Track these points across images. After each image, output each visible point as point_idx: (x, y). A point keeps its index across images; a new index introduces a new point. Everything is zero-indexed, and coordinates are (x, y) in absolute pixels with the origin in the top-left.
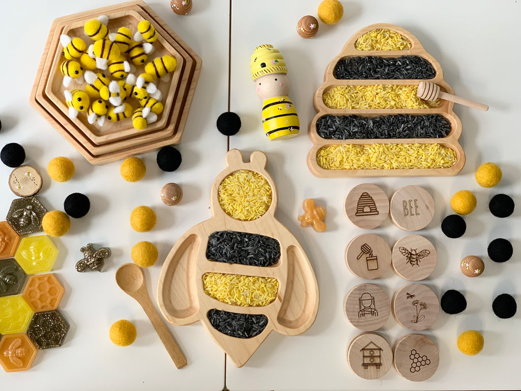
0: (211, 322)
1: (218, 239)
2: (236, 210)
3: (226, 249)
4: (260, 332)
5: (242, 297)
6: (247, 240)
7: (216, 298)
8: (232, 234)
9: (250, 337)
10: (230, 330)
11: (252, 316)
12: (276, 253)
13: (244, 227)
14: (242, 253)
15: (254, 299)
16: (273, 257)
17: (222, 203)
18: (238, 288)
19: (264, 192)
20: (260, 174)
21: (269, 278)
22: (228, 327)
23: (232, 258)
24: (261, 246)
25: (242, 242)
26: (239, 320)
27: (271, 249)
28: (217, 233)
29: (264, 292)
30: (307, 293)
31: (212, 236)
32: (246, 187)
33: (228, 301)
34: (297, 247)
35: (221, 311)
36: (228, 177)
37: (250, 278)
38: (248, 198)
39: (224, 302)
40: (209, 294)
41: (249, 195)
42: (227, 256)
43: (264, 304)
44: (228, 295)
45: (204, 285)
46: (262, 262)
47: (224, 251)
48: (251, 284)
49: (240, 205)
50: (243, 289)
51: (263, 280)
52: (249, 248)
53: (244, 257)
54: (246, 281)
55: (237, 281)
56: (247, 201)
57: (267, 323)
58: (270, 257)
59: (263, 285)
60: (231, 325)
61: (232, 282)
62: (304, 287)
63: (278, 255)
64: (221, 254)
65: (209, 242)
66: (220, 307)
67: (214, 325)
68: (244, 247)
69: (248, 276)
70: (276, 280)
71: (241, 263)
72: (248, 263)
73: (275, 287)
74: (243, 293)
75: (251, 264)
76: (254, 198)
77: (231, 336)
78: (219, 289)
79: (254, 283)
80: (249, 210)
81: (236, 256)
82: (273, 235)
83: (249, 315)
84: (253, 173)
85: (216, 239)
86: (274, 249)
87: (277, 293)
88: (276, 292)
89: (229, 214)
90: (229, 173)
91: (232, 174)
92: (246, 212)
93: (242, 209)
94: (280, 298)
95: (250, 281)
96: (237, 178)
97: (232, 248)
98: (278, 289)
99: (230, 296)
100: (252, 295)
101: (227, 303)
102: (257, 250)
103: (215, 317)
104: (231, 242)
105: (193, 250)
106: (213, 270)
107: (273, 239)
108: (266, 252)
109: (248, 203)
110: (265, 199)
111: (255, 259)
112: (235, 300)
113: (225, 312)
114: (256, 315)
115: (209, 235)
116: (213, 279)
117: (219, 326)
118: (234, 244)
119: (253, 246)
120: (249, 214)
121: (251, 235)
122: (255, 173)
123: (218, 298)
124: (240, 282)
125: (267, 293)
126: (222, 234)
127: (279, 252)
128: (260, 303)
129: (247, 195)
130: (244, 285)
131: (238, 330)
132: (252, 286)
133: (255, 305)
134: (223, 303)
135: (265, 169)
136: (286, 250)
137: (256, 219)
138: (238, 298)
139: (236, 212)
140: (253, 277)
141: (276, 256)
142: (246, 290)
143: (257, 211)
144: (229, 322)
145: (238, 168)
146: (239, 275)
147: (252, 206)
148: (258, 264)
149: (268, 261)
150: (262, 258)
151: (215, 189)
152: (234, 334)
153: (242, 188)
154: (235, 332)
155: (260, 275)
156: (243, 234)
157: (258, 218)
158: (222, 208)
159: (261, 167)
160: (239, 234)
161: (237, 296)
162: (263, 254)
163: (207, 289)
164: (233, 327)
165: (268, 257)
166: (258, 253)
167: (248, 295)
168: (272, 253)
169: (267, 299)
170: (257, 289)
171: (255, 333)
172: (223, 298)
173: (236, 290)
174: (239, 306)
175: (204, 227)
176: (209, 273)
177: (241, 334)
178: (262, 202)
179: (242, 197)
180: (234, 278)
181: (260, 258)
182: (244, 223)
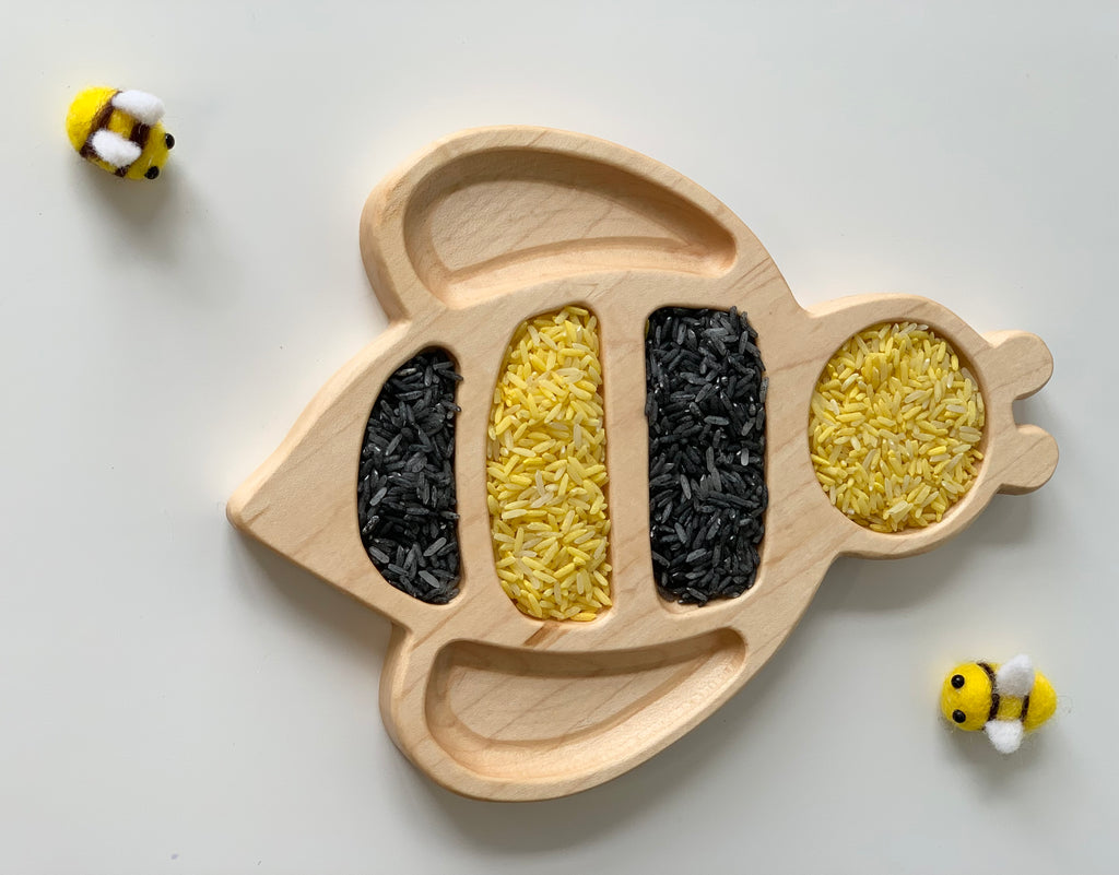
0: (405, 366)
1: (733, 347)
2: (841, 402)
3: (703, 385)
4: (394, 580)
5: (524, 479)
6: (745, 462)
7: (503, 371)
8: (757, 400)
9: (367, 542)
10: (383, 451)
11: (452, 531)
12: (707, 587)
13: (789, 442)
14: (693, 451)
15: (520, 531)
16: (691, 576)
17: (860, 341)
18: (557, 455)
19: (922, 497)
20: (982, 473)
21: (609, 576)
22: (396, 440)
23: (668, 413)
24: (727, 521)
25: (732, 443)
26: (432, 482)
27: (722, 564)
28: (753, 339)
29: (554, 566)
30: (564, 739)
31: (739, 323)
32: (931, 426)
33: (501, 426)
34: (743, 667)
35: (455, 402)
36: (955, 349)
37: (602, 497)
38: (891, 440)
39: (494, 406)
40: (514, 343)
41: (902, 442)
42: (672, 391)
43: (507, 574)
44: (523, 420)
45: (549, 315)
46: (671, 538)
47: (691, 378)
48: (581, 506)
49: (864, 412)
50: (556, 477)
51: (599, 555)
52: (716, 478)
53: (680, 461)
54: (589, 487)
56: (881, 438)
57: (430, 601)
58: (689, 567)
59: (580, 557)
60: (403, 452)
61: (578, 429)
62: (586, 724)
63: (701, 596)
64: (678, 368)
65: (711, 312)
66: (470, 398)
67: (396, 382)
68: (716, 451)
69: (605, 488)
70: (606, 608)
71: (653, 456)
72: (656, 482)
73: (576, 609)
74: (540, 482)
75: (654, 492)
76: (897, 464)
77: (362, 458)
78: (543, 381)
79: (586, 518)
80: (852, 453)
81: (679, 429)
82: (775, 561)
83: (456, 523)
84: (979, 446)
85: (734, 339)
86: (723, 578)
87: (555, 618)
88: (555, 613)
89: (825, 375)
90: (971, 349)
91: (966, 362)
92: (843, 440)
93: (848, 424)
94: (540, 635)
95: (590, 503)
96: (958, 384)
97: (709, 407)
98: (569, 620)
99: (523, 427)
100: (537, 518)
101: (491, 422)
102: (709, 509)
103: (427, 381)
104: (732, 400)
105: (668, 255)
106: (615, 344)
107: (756, 566)
108: (707, 545)
109: (875, 442)
110: (899, 507)
111: (674, 508)
112: (511, 454)
113: (453, 421)
114: (456, 551)
115: (741, 309)
116: (578, 349)
117: (394, 403)
118: (724, 413)
119: (725, 491)
120: (836, 453)
121: (764, 475)
122: (979, 455)
123: (505, 381)
124: (583, 460)
125: (549, 579)
126: (753, 359)
127: (710, 600)
128: (509, 559)
129: (902, 436)
130: (571, 480)
131: (391, 484)
132: (571, 515)
133: (498, 536)
134: (487, 407)
135: (1002, 485)
136: (726, 624)
137: (822, 485)
138: (517, 465)
139: (833, 401)
140: (606, 511)
141: (695, 587)
142: (556, 493)
143: (851, 482)
144: (417, 440)
145: (990, 387)
146: (606, 452)
147: (867, 459)
148: (659, 523)
149: (675, 561)
150: (682, 536)
151: (909, 308)
152: (370, 473)
153: (923, 411)
154: (380, 475)
155: (616, 538)
156: (762, 442)
157: (828, 493)
158: (841, 347)
159: (1004, 473)
160: (759, 428)
161: (526, 458)
162: (700, 535)
163: (532, 330)
164: (401, 464)
165: (691, 557)
166: (701, 514)
167: (536, 504)
168: (704, 572)
169: (526, 583)
170: (561, 535)
171: (385, 559)
172: (509, 403)
173: (548, 451)
174: (487, 474)
175: (763, 285)
176: (597, 328)
177: (374, 502)
178: (884, 495)
179: (894, 417)
180: (593, 433)
181: (682, 525)
182: (803, 441)
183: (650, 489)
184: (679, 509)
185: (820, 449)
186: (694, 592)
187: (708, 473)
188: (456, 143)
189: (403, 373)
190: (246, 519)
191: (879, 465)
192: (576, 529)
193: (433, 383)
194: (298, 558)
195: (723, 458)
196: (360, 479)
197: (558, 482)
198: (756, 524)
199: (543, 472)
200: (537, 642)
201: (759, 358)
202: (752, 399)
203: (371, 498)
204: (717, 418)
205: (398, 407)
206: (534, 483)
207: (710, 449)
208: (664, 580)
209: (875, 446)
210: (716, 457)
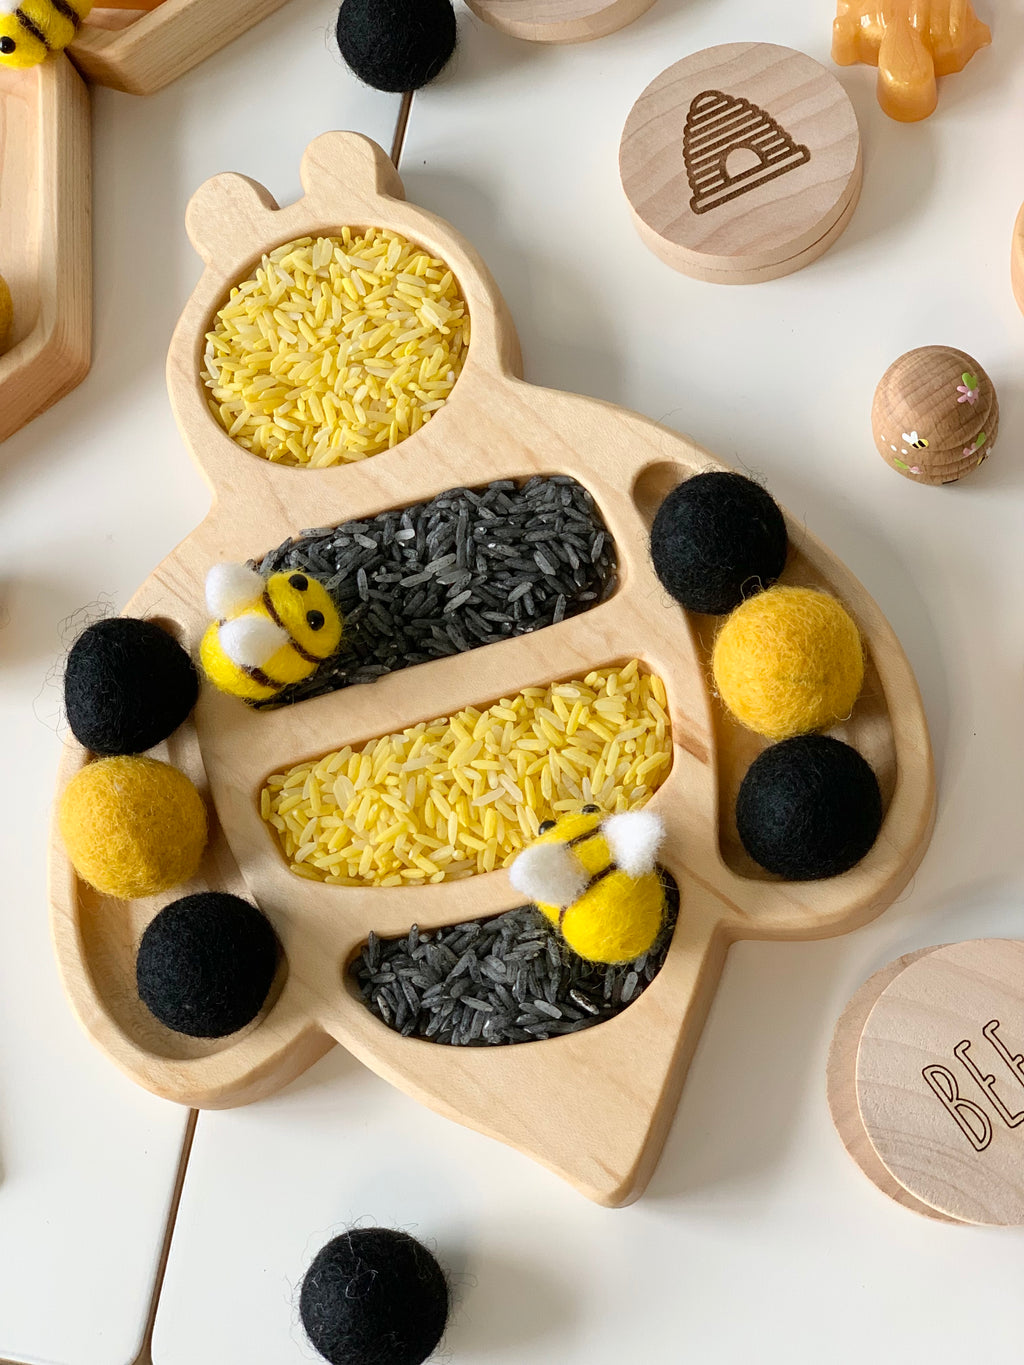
0: (378, 1015)
2: (316, 428)
4: (656, 961)
5: (488, 817)
6: (411, 533)
7: (361, 881)
8: (330, 539)
10: (485, 1016)
12: (584, 537)
13: (375, 482)
16: (575, 562)
17: (236, 426)
18: (449, 783)
19: (416, 292)
20: (370, 222)
22: (471, 1003)
23: (369, 651)
24: (489, 532)
25: (392, 558)
26: (514, 941)
27: (550, 525)
28: (257, 564)
29: (596, 748)
32: (319, 303)
33: (426, 866)
35: (406, 937)
37: (494, 709)
38: (347, 349)
39: (406, 882)
40: (321, 876)
41: (349, 336)
44: (410, 840)
45: (278, 838)
48: (510, 734)
49: (320, 395)
50: (477, 777)
51: (569, 691)
52: (437, 565)
53: (425, 616)
54: (482, 729)
55: (434, 749)
56: (349, 364)
58: (564, 569)
59: (579, 716)
60: (484, 989)
61: (410, 765)
63: (598, 543)
66: (398, 916)
67: (399, 1021)
68: (405, 575)
69: (482, 708)
70: (639, 665)
71: (427, 655)
72: (460, 642)
73: (650, 704)
74: (490, 797)
75: (475, 642)
76: (377, 334)
77: (503, 1043)
78: (358, 827)
79: (525, 723)
80: (375, 397)
81: (384, 628)
82: (530, 456)
84: (331, 233)
86: (566, 518)
87: (668, 730)
88: (660, 727)
89: (285, 459)
92: (360, 414)
93: (339, 411)
94: (690, 745)
95: (503, 724)
98: (666, 710)
100: (537, 789)
101: (427, 880)
102: (480, 562)
103: (389, 978)
104: (335, 572)
106: (296, 743)
107: (545, 479)
108: (528, 555)
109: (355, 370)
110: (431, 315)
111: (494, 609)
112: (458, 846)
113: (431, 931)
116: (310, 790)
117: (425, 1015)
118: (353, 574)
119: (453, 549)
120: (379, 417)
121: (424, 503)
122: (345, 233)
123: (371, 875)
124: (450, 747)
127: (602, 527)
129: (341, 338)
130: (480, 756)
131: (529, 996)
132: (524, 744)
134: (406, 891)
135: (380, 192)
136: (627, 499)
137: (424, 423)
138: (473, 835)
139: (315, 438)
140: (512, 697)
141: (588, 552)
142: (498, 773)
143: (412, 387)
144: (466, 974)
145: (260, 244)
146: (433, 720)
147: (381, 374)
148: (514, 624)
149: (558, 590)
150: (523, 588)
151: (183, 378)
152: (521, 1027)
153: (304, 319)
154: (520, 1012)
155: (541, 676)
156: (383, 518)
157: (432, 413)
158: (249, 449)
159: (362, 194)
160: (366, 527)
161: (459, 824)
162: (517, 564)
163: (299, 856)
164: (500, 990)
165: (548, 570)
166: (490, 569)
167: (516, 795)
168: (566, 546)
169: (626, 781)
170: (552, 751)
171: (633, 978)
172: (396, 864)
173: (445, 796)
174: (494, 869)
175: (188, 571)
176: (281, 771)
177: (557, 1013)
178: (421, 338)
179: (320, 356)
180: (412, 743)
181: (508, 592)
182: (372, 465)
183: (472, 648)
184: (491, 602)
185: (379, 439)
186: (596, 551)
187: (435, 577)
188: (85, 1015)
189: (386, 1013)
190: (613, 1186)
191: (383, 358)
192: (542, 733)
193: (392, 971)
194: (652, 1100)
195: (412, 563)
196: (533, 1038)
197: (484, 774)
198: (489, 496)
199: (474, 797)
200: (700, 746)
201: (278, 551)
202: (329, 547)
203: (553, 1019)
204: (360, 584)
205: (429, 1009)
206: (492, 805)
207: (404, 583)
208: (589, 596)
209: (359, 369)
210: (413, 573)
